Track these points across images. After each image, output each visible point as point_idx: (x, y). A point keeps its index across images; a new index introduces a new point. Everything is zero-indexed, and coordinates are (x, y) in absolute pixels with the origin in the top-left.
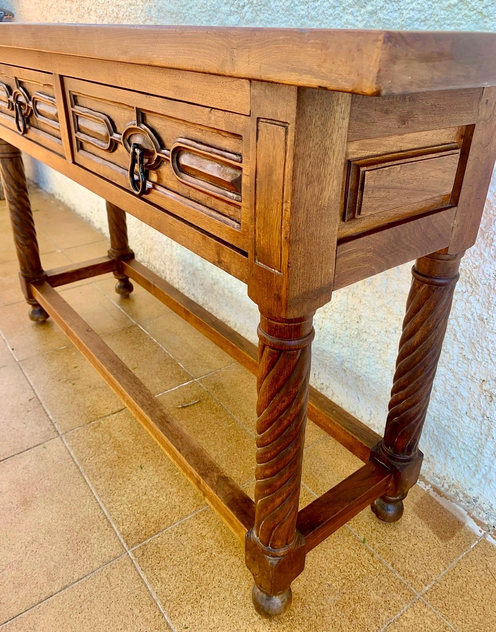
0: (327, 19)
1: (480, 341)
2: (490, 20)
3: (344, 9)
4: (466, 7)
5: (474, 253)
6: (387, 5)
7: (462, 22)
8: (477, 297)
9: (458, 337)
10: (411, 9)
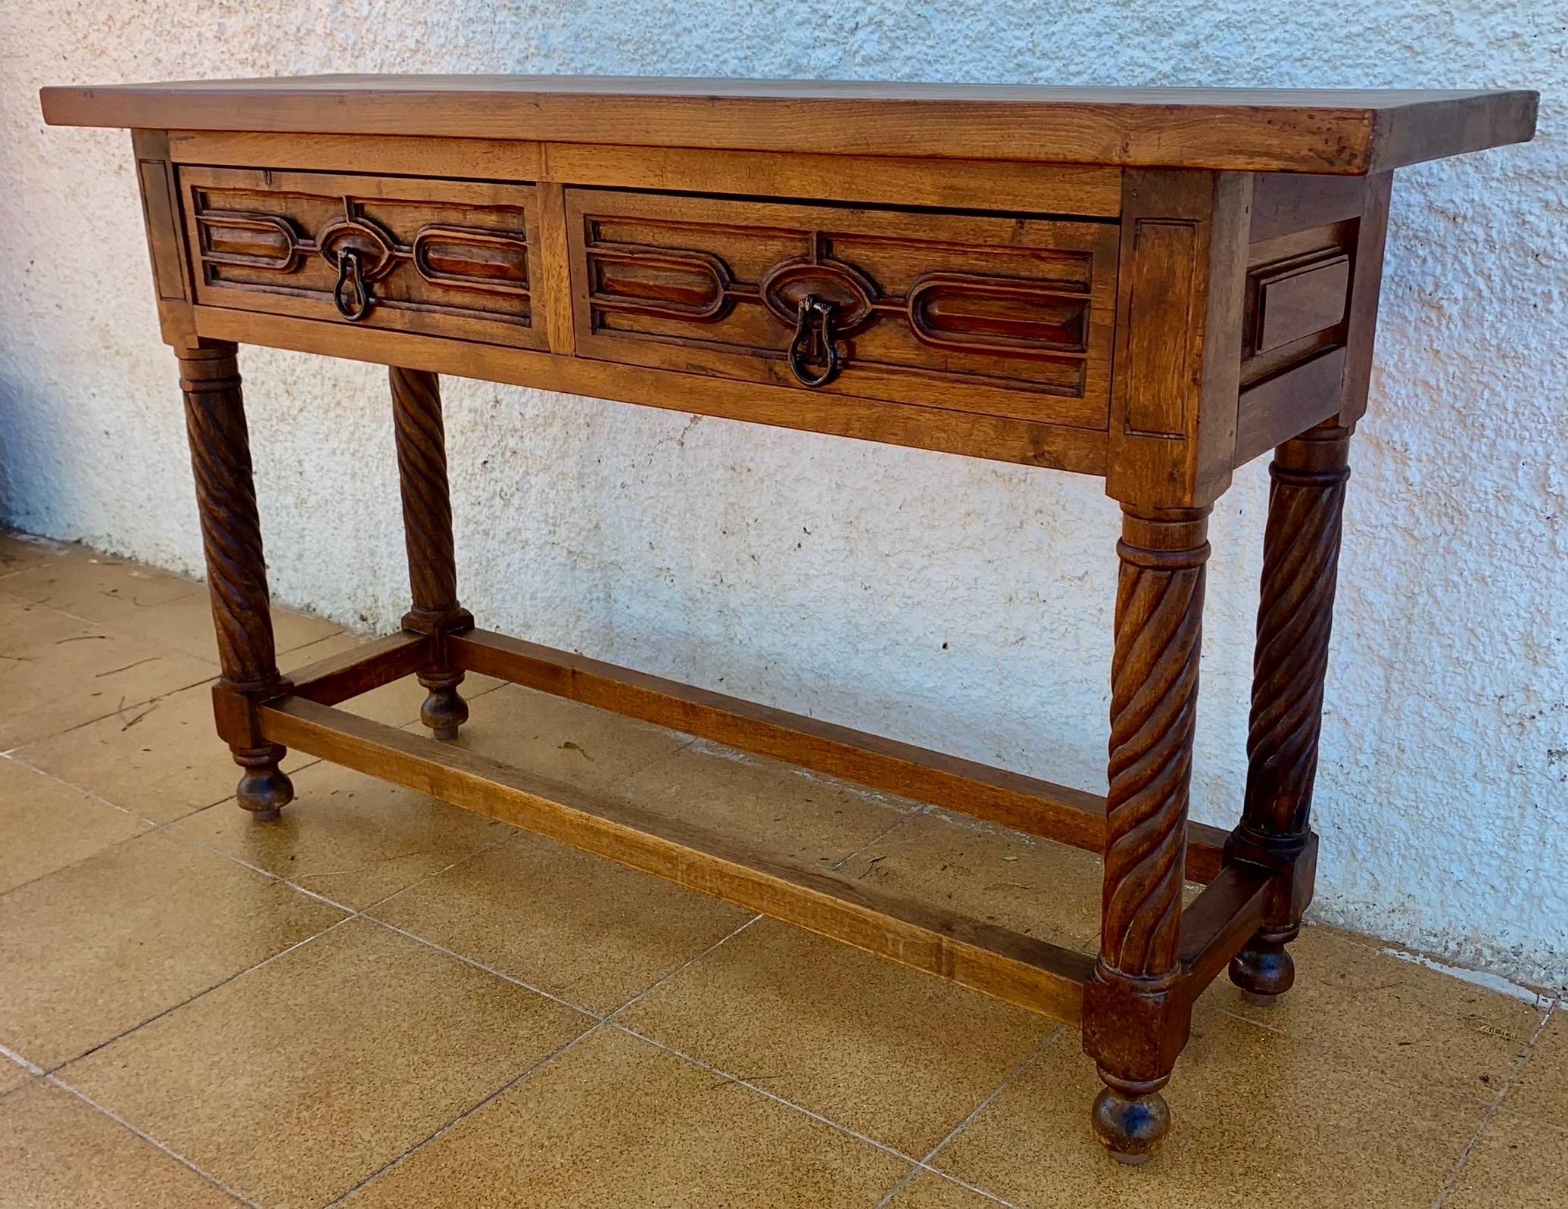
0: (1083, 55)
1: (1485, 620)
2: (1427, 58)
3: (1121, 37)
4: (1380, 38)
5: (1449, 458)
6: (1219, 33)
7: (1377, 62)
8: (1466, 538)
9: (1438, 625)
10: (1271, 41)
